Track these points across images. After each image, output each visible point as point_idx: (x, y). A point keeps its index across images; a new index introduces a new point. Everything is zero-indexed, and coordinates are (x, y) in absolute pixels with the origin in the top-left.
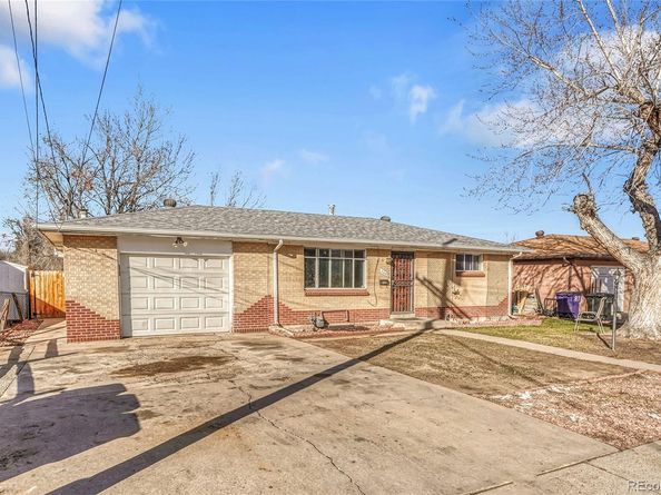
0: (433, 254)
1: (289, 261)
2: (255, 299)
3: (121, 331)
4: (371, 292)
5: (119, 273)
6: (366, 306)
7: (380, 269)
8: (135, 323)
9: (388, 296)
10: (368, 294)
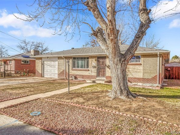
2: (62, 71)
3: (42, 75)
4: (90, 70)
5: (42, 64)
6: (88, 74)
7: (93, 62)
8: (45, 74)
9: (96, 71)
10: (89, 70)
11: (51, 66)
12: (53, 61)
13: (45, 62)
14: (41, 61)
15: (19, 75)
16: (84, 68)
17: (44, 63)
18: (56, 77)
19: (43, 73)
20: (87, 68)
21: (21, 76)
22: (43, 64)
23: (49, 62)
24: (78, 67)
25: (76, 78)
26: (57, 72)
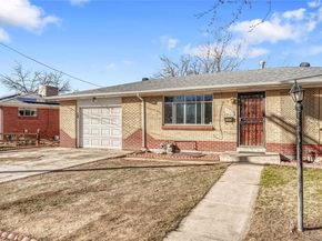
0: (283, 91)
1: (152, 106)
2: (133, 131)
3: (77, 144)
4: (217, 127)
5: (77, 116)
6: (212, 139)
7: (226, 108)
8: (85, 141)
9: (235, 131)
10: (214, 129)
11: (101, 120)
12: (108, 108)
13: (85, 111)
14: (73, 107)
15: (14, 144)
16: (199, 122)
17: (82, 114)
18: (117, 147)
19: (81, 137)
20: (207, 122)
21: (21, 146)
22: (79, 116)
23: (95, 111)
24: (180, 120)
25: (175, 149)
26: (118, 134)
